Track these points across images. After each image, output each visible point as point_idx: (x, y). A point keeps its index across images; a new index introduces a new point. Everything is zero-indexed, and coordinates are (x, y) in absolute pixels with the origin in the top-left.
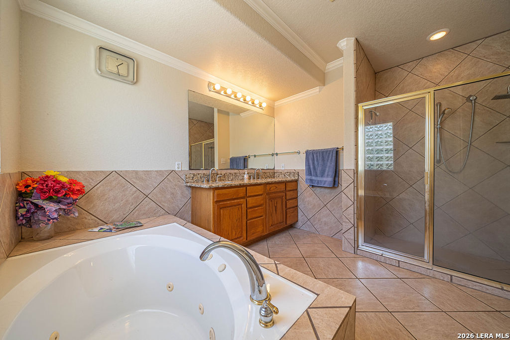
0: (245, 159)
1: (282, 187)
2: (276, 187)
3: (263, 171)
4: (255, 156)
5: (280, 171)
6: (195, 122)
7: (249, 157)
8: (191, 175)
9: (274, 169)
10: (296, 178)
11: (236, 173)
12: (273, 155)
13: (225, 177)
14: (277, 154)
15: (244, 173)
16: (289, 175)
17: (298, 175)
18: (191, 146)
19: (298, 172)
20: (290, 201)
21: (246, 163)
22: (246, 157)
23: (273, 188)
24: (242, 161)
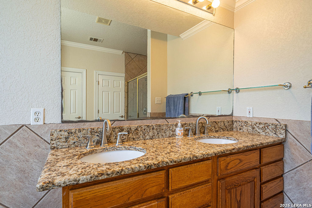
0: (186, 98)
1: (254, 158)
2: (241, 161)
3: (212, 119)
4: (200, 94)
5: (244, 120)
6: (133, 56)
7: (192, 95)
8: (63, 133)
9: (232, 115)
10: (282, 137)
11: (160, 126)
12: (229, 91)
13: (137, 134)
14: (237, 90)
15: (176, 125)
16: (264, 129)
17: (286, 131)
18: (128, 83)
19: (286, 126)
20: (270, 185)
21: (187, 103)
22: (187, 94)
23: (233, 164)
24: (182, 101)
